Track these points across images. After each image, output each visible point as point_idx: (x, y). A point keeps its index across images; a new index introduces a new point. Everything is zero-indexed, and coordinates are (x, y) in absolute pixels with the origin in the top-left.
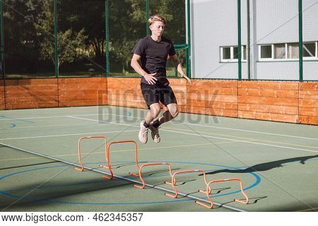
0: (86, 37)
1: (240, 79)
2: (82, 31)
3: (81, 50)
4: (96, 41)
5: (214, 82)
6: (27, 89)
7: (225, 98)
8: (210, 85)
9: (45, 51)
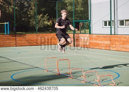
0: (48, 17)
1: (111, 34)
2: (47, 15)
3: (46, 22)
4: (52, 19)
5: (100, 35)
6: (25, 38)
7: (105, 42)
8: (99, 37)
9: (32, 23)
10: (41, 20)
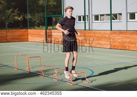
1: (85, 29)
2: (17, 9)
3: (17, 18)
4: (23, 14)
9: (1, 18)
10: (10, 15)
